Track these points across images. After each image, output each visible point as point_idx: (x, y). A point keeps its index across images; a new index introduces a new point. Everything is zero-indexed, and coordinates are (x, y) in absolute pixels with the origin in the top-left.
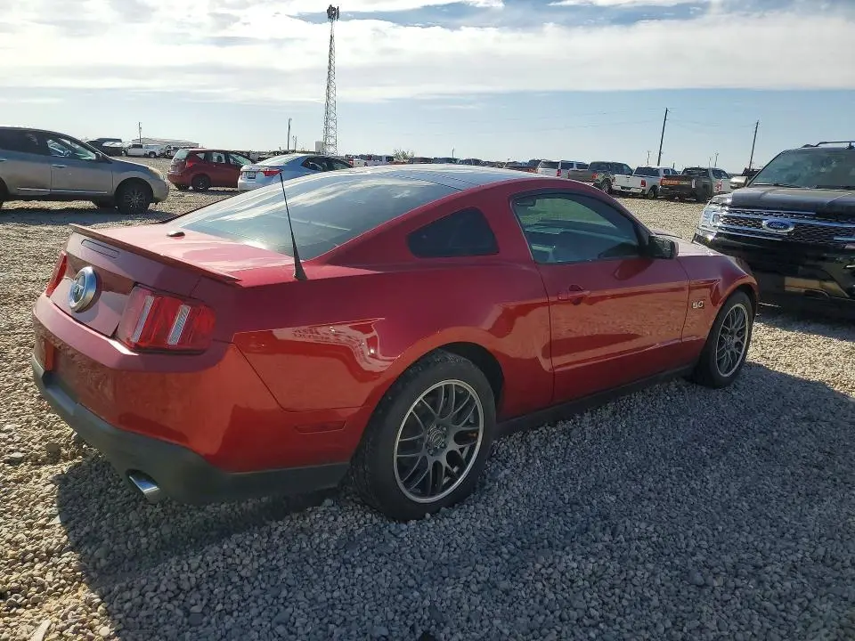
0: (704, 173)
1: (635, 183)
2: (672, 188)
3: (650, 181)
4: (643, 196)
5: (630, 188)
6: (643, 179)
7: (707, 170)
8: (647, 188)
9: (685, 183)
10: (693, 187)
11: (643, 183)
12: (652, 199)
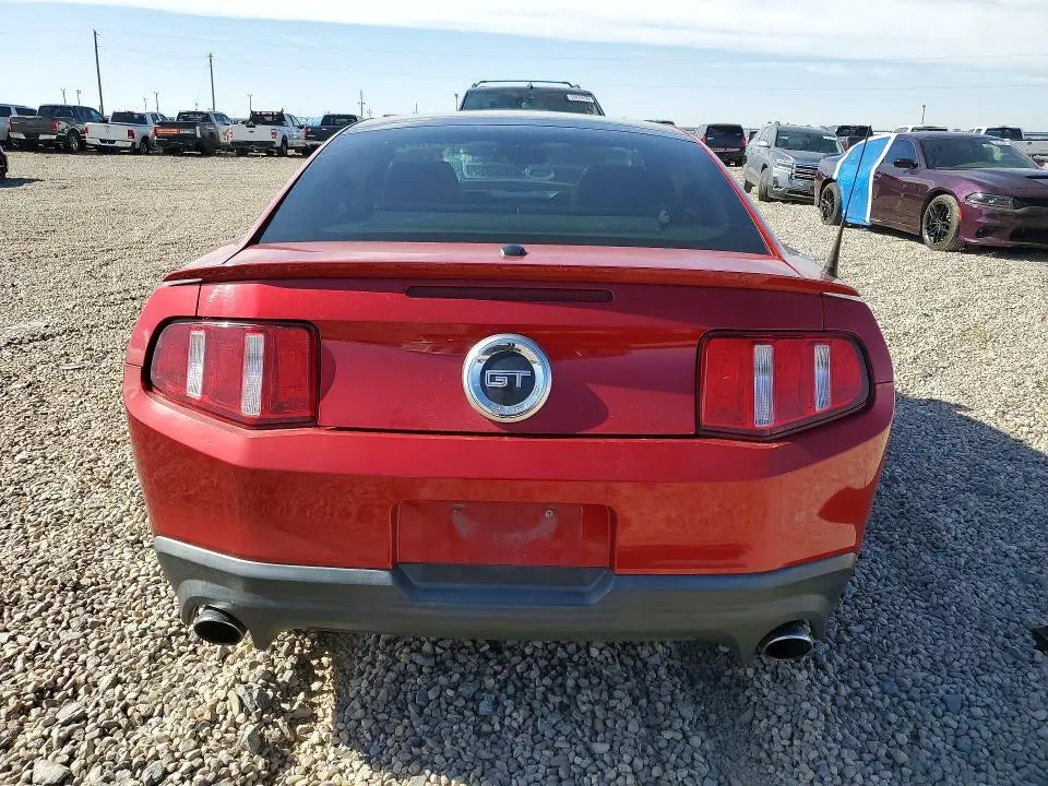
0: (206, 117)
1: (119, 134)
2: (171, 138)
3: (140, 131)
4: (134, 151)
5: (114, 141)
6: (130, 128)
7: (207, 115)
8: (137, 140)
9: (187, 132)
10: (199, 136)
11: (131, 133)
12: (147, 154)
